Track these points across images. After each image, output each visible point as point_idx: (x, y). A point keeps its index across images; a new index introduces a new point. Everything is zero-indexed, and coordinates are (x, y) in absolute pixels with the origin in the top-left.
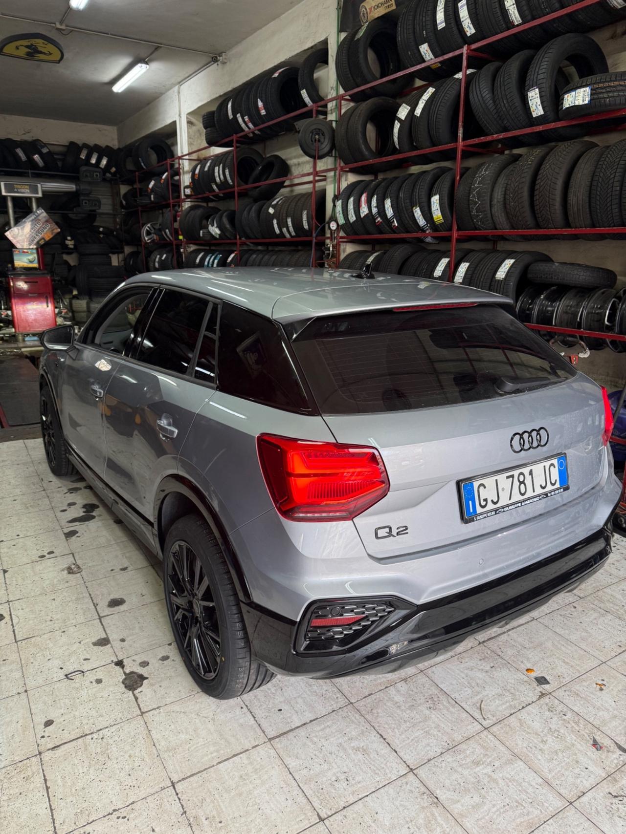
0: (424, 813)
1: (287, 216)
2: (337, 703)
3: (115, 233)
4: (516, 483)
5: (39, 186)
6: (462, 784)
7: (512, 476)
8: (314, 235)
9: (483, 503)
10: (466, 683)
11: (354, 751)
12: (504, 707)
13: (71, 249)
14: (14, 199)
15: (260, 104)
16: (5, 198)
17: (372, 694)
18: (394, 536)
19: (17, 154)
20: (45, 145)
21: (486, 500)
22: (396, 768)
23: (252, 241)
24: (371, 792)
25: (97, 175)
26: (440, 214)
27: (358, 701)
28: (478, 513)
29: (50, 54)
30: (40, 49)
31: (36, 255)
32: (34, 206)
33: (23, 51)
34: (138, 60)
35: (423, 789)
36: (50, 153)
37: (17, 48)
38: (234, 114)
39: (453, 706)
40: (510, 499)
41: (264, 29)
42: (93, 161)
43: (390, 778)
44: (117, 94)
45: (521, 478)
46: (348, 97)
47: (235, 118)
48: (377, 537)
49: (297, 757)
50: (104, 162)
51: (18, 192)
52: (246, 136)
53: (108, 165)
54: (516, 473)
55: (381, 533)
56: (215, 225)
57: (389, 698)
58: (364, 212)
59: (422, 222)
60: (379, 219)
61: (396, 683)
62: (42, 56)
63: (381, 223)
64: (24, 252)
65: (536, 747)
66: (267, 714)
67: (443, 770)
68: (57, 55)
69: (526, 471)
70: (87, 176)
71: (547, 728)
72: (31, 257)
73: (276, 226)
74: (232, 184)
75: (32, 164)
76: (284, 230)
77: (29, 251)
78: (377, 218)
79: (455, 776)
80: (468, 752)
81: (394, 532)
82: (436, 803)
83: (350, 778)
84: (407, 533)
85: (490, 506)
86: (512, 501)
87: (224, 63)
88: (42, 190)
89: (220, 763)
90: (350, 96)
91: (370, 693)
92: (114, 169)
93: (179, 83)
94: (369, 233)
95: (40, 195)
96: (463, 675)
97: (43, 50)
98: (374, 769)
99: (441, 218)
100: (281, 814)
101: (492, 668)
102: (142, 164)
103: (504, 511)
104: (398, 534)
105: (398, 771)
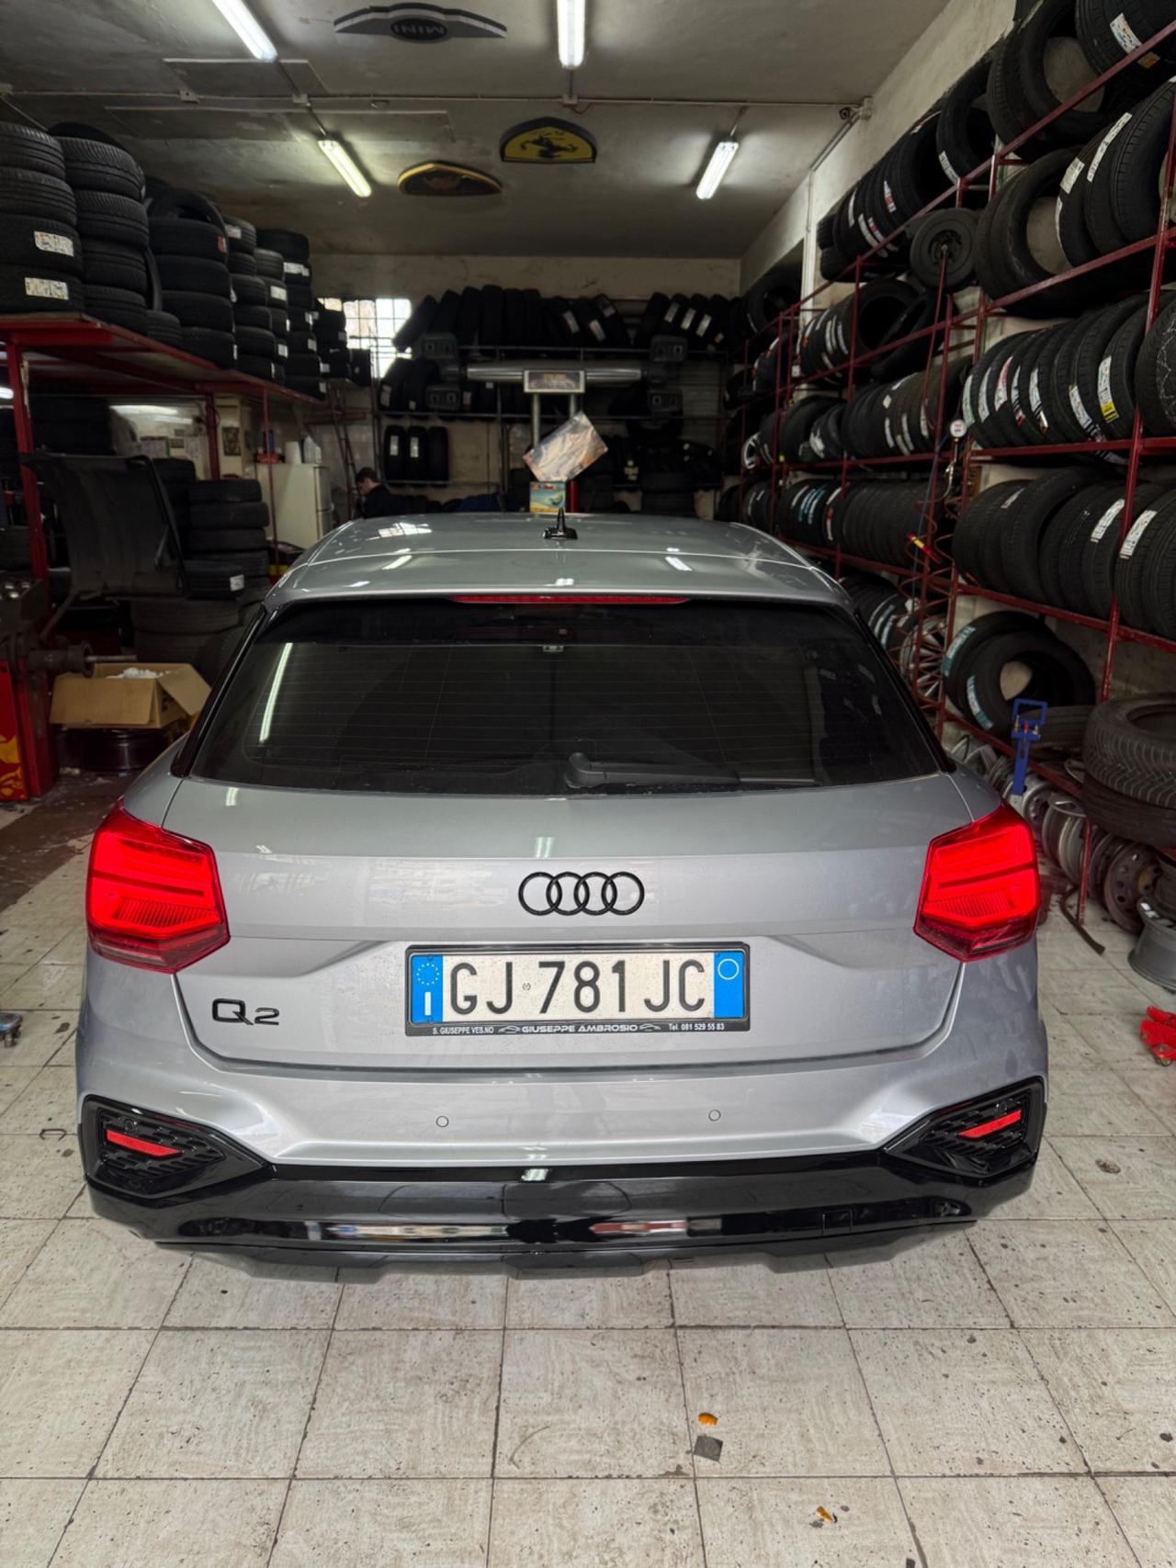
0: (228, 1553)
1: (903, 412)
2: (313, 1318)
3: (710, 453)
4: (568, 981)
5: (582, 373)
6: (340, 1544)
7: (560, 966)
8: (937, 448)
9: (464, 1005)
10: (556, 1384)
11: (250, 1404)
12: (575, 1457)
13: (632, 482)
14: (543, 397)
15: (887, 191)
16: (530, 396)
17: (380, 1329)
18: (248, 1023)
19: (565, 322)
20: (613, 302)
21: (472, 1000)
22: (275, 1463)
23: (869, 462)
24: (198, 1476)
25: (678, 350)
26: (1110, 400)
27: (346, 1330)
28: (444, 1020)
29: (574, 149)
30: (556, 143)
31: (563, 494)
32: (572, 407)
33: (533, 151)
34: (719, 137)
35: (273, 1517)
36: (616, 316)
37: (523, 147)
38: (856, 217)
39: (484, 1412)
40: (544, 1010)
41: (922, 38)
42: (686, 324)
43: (248, 1472)
44: (706, 201)
45: (587, 974)
46: (1012, 156)
47: (857, 224)
48: (215, 1016)
49: (165, 1372)
50: (705, 323)
51: (549, 388)
52: (875, 257)
53: (712, 331)
54: (572, 960)
55: (226, 1010)
56: (818, 433)
57: (398, 1349)
58: (1000, 398)
59: (1084, 418)
60: (1021, 413)
61: (439, 1329)
62: (565, 155)
63: (1024, 421)
64: (546, 488)
65: (541, 1557)
66: (201, 1290)
67: (340, 1504)
68: (585, 151)
69: (605, 961)
70: (661, 352)
71: (605, 1536)
72: (555, 496)
73: (888, 431)
74: (846, 352)
75: (586, 337)
76: (899, 438)
77: (555, 486)
78: (1017, 411)
79: (348, 1525)
80: (414, 1499)
81: (251, 1014)
82: (264, 1549)
83: (194, 1441)
84: (277, 1024)
85: (481, 1013)
86: (547, 1016)
87: (867, 118)
88: (586, 379)
89: (69, 1328)
90: (1016, 152)
91: (380, 1325)
92: (720, 337)
93: (811, 166)
94: (1012, 444)
95: (581, 390)
96: (569, 1367)
97: (563, 144)
98: (245, 1445)
99: (1114, 409)
100: (54, 1438)
101: (639, 1379)
102: (752, 325)
103: (521, 1033)
104: (258, 1020)
105: (271, 1468)
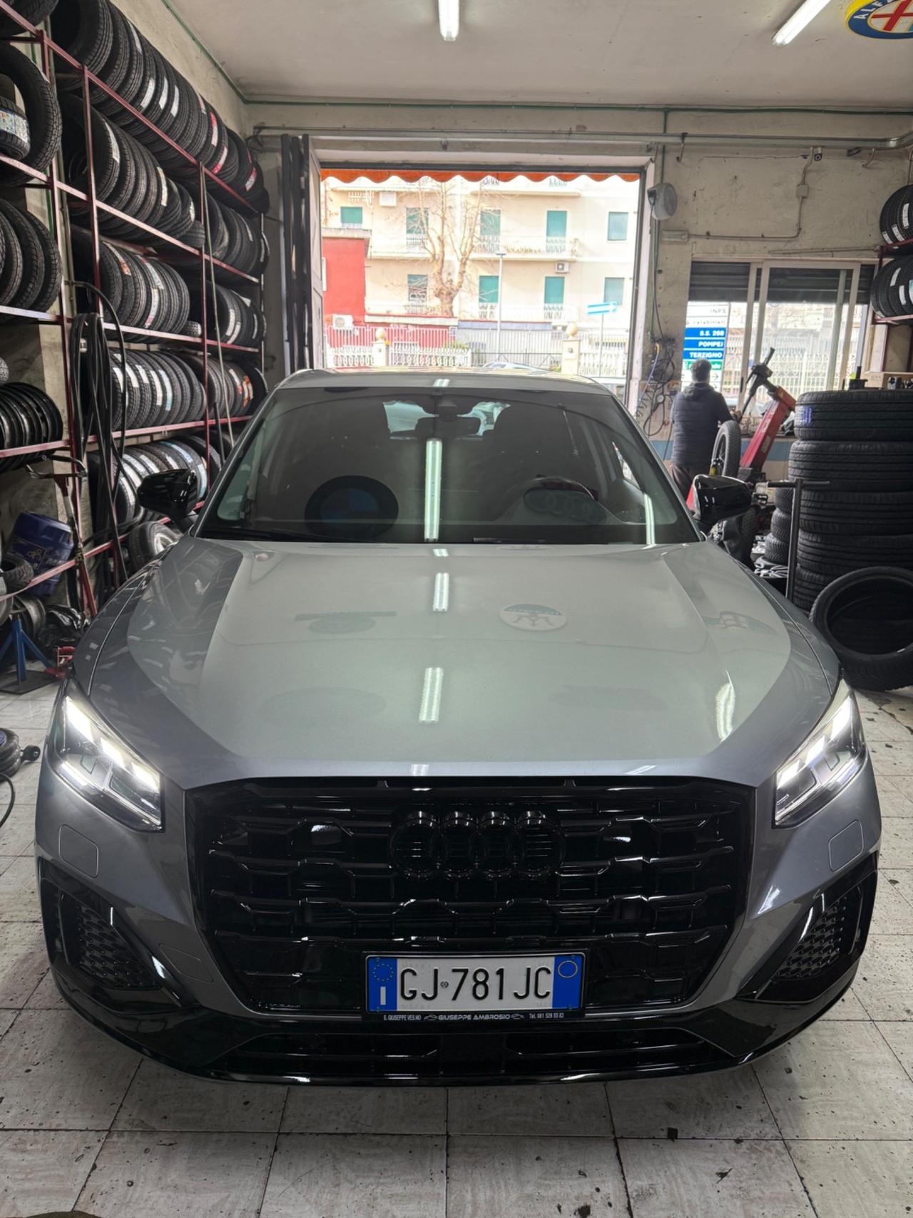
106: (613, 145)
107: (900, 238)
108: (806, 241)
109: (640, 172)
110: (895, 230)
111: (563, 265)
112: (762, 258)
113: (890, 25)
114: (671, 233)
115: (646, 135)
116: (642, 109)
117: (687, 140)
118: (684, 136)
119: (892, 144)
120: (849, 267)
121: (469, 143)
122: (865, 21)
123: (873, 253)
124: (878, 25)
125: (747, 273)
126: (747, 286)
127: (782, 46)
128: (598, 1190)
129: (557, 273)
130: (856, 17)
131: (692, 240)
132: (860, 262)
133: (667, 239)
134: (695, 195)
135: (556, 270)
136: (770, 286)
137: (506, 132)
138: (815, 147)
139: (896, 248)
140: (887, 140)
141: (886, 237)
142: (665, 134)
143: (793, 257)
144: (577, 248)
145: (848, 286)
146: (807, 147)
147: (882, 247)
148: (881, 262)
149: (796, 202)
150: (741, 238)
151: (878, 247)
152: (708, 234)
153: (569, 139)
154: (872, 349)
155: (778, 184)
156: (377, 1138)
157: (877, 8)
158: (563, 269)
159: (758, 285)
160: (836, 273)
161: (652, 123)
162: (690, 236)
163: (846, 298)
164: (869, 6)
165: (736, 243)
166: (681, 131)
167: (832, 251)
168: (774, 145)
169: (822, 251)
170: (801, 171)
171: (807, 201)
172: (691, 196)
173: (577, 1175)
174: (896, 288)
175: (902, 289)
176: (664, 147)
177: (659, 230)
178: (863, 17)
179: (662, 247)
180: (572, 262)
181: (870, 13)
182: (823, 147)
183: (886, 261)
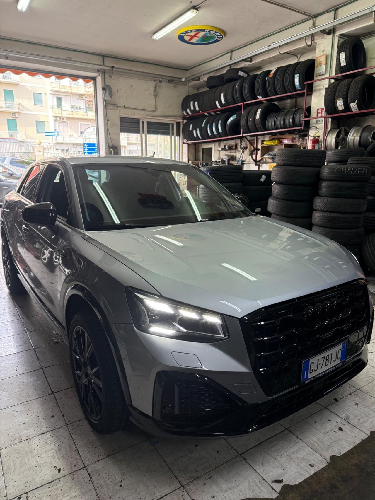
106: (83, 67)
107: (190, 113)
108: (158, 112)
109: (94, 79)
110: (188, 110)
111: (15, 114)
112: (144, 118)
113: (190, 40)
114: (111, 105)
115: (98, 65)
116: (94, 54)
117: (114, 69)
118: (113, 67)
119: (183, 80)
120: (172, 122)
121: (18, 57)
122: (183, 36)
123: (180, 118)
124: (187, 38)
125: (139, 123)
126: (139, 128)
127: (155, 40)
128: (337, 422)
129: (12, 117)
130: (181, 34)
131: (119, 108)
132: (175, 121)
133: (109, 107)
134: (118, 91)
135: (12, 116)
136: (148, 128)
137: (37, 55)
138: (159, 78)
139: (188, 117)
140: (181, 78)
141: (184, 113)
142: (104, 65)
143: (155, 118)
144: (20, 107)
145: (173, 130)
146: (157, 77)
147: (183, 116)
148: (183, 122)
149: (153, 97)
150: (137, 109)
151: (182, 116)
152: (124, 106)
153: (66, 62)
154: (183, 153)
155: (147, 90)
156: (269, 440)
157: (189, 33)
158: (15, 116)
159: (143, 128)
160: (168, 125)
161: (98, 60)
162: (118, 107)
163: (173, 134)
164: (187, 32)
165: (135, 111)
166: (111, 65)
167: (168, 116)
168: (145, 75)
169: (164, 116)
170: (154, 86)
171: (157, 97)
172: (117, 91)
173: (328, 422)
174: (192, 131)
175: (194, 132)
176: (104, 70)
177: (106, 103)
178: (183, 35)
179: (107, 110)
180: (19, 113)
181: (186, 34)
182: (161, 78)
183: (185, 121)
